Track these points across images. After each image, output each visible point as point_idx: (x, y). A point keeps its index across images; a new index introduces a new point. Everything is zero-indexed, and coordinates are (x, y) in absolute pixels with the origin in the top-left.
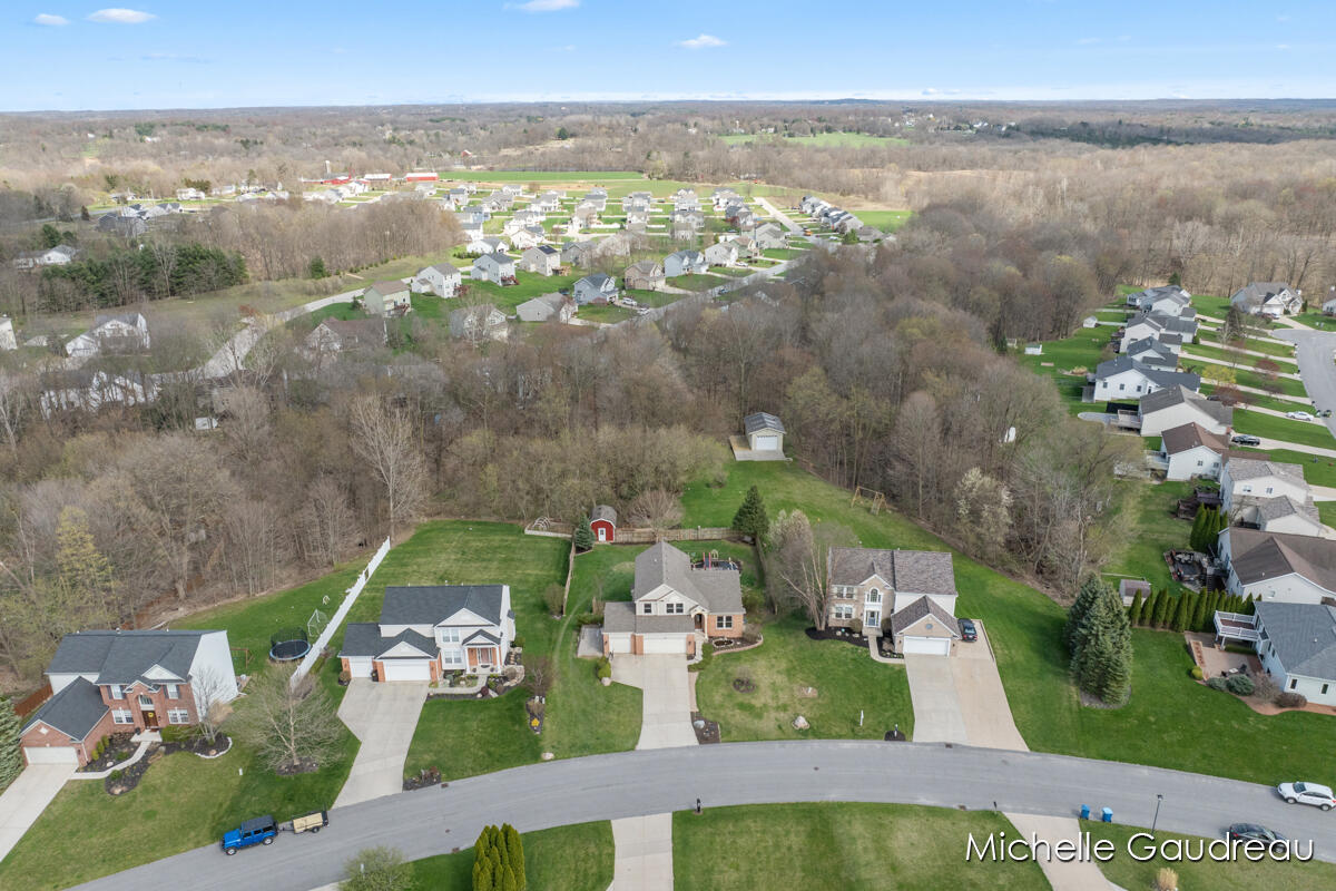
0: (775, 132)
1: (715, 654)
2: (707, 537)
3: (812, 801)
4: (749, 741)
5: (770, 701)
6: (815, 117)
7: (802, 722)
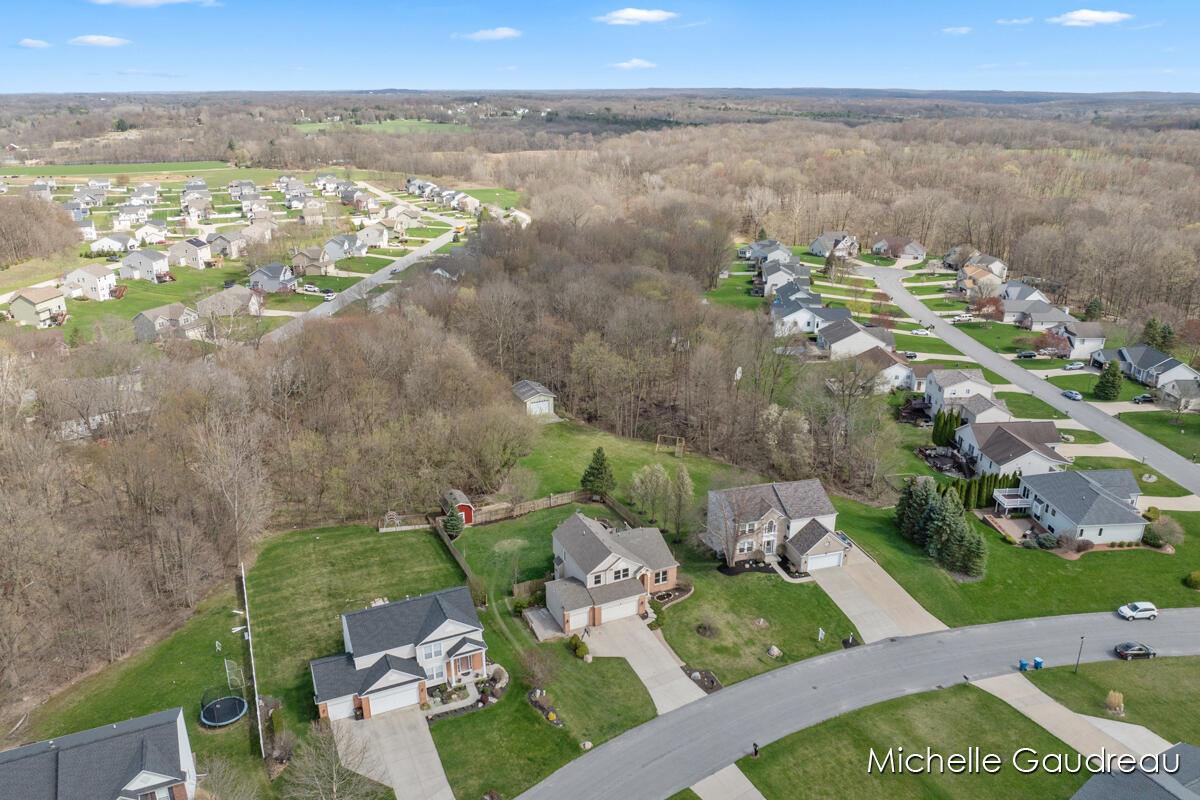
0: (341, 120)
1: (664, 609)
2: (559, 502)
3: (833, 716)
4: (745, 679)
5: (736, 639)
6: (373, 105)
7: (776, 651)
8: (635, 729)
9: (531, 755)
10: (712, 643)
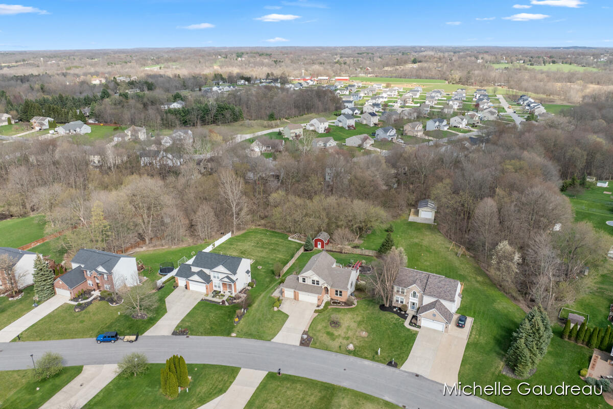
0: (524, 62)
1: (329, 307)
2: (367, 254)
4: (322, 349)
5: (343, 334)
7: (351, 347)
8: (256, 340)
9: (213, 327)
10: (330, 329)
